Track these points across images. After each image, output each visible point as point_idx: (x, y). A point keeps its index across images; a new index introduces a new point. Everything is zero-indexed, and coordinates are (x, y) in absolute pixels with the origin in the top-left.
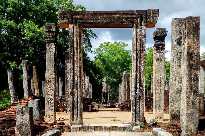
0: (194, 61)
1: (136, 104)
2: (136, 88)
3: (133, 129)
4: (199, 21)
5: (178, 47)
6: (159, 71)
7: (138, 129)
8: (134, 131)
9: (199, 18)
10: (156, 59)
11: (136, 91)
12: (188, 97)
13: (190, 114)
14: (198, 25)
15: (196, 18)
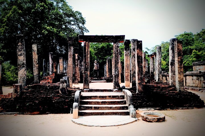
0: (140, 60)
1: (115, 79)
2: (115, 71)
3: (114, 91)
4: (142, 42)
5: (134, 52)
6: (127, 61)
7: (116, 90)
8: (115, 91)
9: (141, 41)
10: (126, 55)
11: (115, 72)
12: (138, 75)
13: (139, 83)
14: (141, 44)
15: (140, 41)
